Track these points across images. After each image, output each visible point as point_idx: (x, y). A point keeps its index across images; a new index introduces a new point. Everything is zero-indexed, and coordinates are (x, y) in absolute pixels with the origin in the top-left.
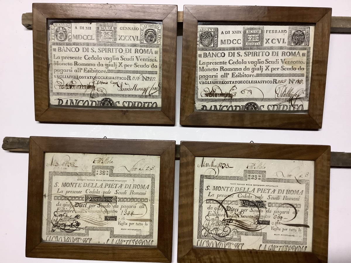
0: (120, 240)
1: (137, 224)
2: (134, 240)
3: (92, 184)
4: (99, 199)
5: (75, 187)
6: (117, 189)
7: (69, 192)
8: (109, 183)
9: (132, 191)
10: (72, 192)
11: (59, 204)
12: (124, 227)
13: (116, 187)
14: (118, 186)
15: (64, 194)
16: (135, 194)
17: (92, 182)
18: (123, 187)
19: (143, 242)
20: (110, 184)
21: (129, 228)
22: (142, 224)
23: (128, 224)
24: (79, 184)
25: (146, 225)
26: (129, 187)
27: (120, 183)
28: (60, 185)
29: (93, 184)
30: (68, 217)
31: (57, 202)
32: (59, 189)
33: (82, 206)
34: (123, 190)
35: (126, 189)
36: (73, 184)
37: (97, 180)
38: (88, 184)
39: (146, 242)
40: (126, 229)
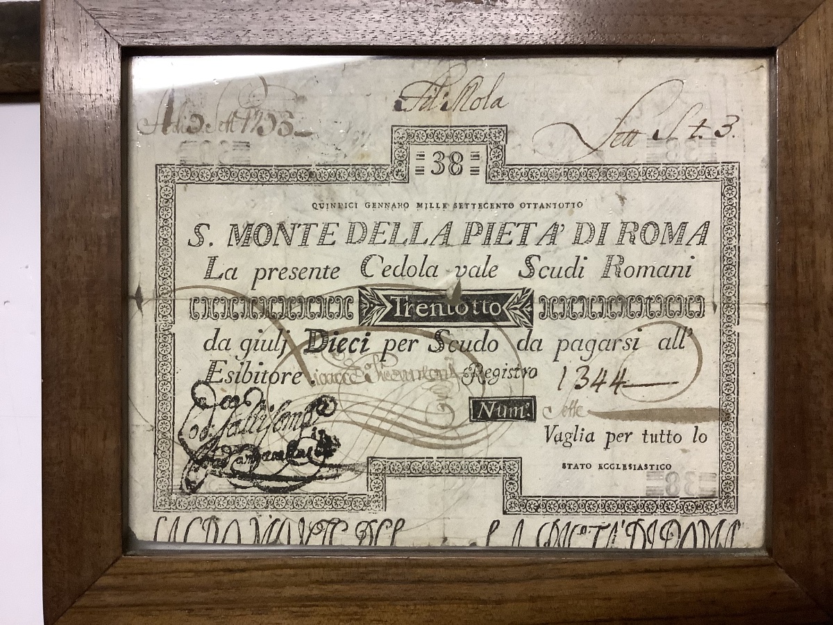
0: (561, 525)
1: (648, 438)
2: (636, 523)
3: (393, 227)
4: (437, 308)
5: (304, 243)
6: (531, 249)
7: (268, 273)
8: (485, 217)
9: (616, 260)
10: (289, 273)
11: (218, 341)
12: (579, 452)
13: (523, 242)
14: (534, 233)
15: (242, 285)
16: (629, 274)
17: (392, 215)
18: (564, 238)
19: (683, 531)
20: (491, 226)
21: (606, 458)
22: (677, 438)
23: (601, 439)
24: (321, 227)
25: (699, 438)
26: (596, 240)
27: (544, 219)
28: (218, 236)
29: (398, 225)
30: (272, 408)
31: (205, 329)
32: (213, 259)
33: (346, 345)
34: (564, 254)
35: (582, 250)
36: (289, 231)
37: (419, 205)
38: (371, 228)
39: (700, 529)
40: (589, 466)
